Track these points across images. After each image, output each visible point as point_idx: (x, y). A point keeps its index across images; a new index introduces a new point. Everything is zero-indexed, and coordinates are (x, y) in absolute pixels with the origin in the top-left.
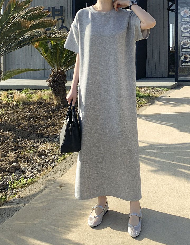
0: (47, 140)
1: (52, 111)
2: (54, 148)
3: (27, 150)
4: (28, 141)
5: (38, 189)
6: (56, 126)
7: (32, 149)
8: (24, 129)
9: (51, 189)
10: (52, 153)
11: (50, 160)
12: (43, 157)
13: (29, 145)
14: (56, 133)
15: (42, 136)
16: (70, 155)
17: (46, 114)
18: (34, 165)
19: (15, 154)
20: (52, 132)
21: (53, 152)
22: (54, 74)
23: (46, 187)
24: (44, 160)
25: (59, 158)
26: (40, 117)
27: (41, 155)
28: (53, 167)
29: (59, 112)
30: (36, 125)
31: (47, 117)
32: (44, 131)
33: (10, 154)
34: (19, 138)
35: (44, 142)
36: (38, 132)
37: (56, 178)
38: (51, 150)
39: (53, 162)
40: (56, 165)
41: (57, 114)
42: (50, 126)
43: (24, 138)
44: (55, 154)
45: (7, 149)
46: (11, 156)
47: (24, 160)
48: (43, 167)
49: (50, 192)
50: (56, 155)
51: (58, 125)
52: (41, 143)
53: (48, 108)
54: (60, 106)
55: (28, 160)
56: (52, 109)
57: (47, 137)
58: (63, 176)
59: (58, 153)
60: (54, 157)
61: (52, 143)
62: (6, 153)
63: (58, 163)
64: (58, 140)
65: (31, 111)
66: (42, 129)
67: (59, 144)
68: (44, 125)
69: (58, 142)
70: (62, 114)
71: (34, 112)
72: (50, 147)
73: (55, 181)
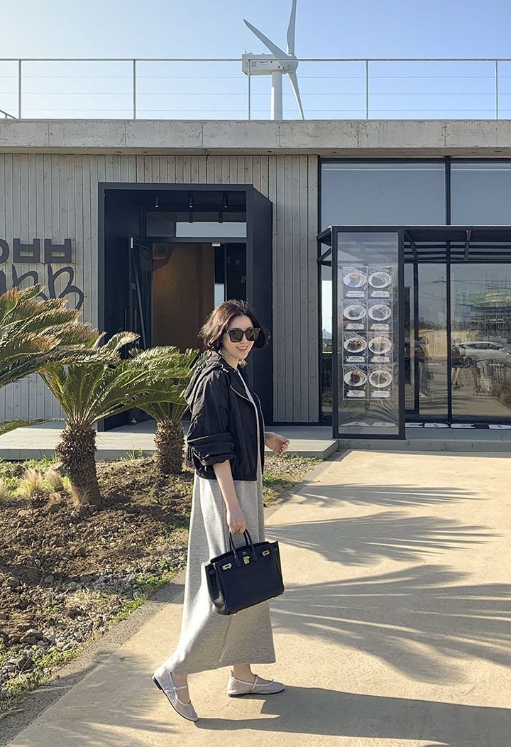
0: (79, 586)
1: (73, 523)
2: (97, 601)
3: (47, 608)
4: (41, 590)
6: (88, 556)
7: (55, 605)
8: (25, 564)
10: (94, 611)
11: (94, 623)
12: (79, 618)
13: (45, 598)
14: (93, 572)
15: (64, 578)
16: (131, 612)
17: (60, 531)
18: (66, 631)
19: (25, 615)
20: (83, 570)
21: (96, 608)
23: (98, 663)
24: (82, 623)
25: (110, 619)
26: (50, 537)
27: (74, 614)
28: (103, 633)
29: (89, 525)
30: (48, 557)
31: (66, 537)
32: (65, 567)
33: (16, 614)
34: (21, 585)
35: (73, 591)
36: (54, 570)
37: (112, 649)
38: (91, 605)
39: (101, 624)
40: (107, 630)
41: (86, 530)
42: (76, 556)
43: (32, 583)
44: (101, 612)
45: (7, 607)
46: (20, 618)
47: (45, 624)
48: (84, 634)
49: (108, 669)
50: (103, 614)
51: (91, 554)
52: (67, 593)
53: (63, 516)
54: (88, 509)
55: (53, 623)
56: (72, 518)
57: (78, 580)
58: (124, 645)
59: (108, 611)
60: (101, 618)
61: (91, 592)
62: (6, 613)
63: (110, 627)
64: (101, 586)
65: (25, 522)
66: (62, 563)
67: (104, 594)
68: (64, 555)
69: (102, 590)
70: (95, 528)
71: (33, 525)
72: (88, 600)
73: (110, 653)
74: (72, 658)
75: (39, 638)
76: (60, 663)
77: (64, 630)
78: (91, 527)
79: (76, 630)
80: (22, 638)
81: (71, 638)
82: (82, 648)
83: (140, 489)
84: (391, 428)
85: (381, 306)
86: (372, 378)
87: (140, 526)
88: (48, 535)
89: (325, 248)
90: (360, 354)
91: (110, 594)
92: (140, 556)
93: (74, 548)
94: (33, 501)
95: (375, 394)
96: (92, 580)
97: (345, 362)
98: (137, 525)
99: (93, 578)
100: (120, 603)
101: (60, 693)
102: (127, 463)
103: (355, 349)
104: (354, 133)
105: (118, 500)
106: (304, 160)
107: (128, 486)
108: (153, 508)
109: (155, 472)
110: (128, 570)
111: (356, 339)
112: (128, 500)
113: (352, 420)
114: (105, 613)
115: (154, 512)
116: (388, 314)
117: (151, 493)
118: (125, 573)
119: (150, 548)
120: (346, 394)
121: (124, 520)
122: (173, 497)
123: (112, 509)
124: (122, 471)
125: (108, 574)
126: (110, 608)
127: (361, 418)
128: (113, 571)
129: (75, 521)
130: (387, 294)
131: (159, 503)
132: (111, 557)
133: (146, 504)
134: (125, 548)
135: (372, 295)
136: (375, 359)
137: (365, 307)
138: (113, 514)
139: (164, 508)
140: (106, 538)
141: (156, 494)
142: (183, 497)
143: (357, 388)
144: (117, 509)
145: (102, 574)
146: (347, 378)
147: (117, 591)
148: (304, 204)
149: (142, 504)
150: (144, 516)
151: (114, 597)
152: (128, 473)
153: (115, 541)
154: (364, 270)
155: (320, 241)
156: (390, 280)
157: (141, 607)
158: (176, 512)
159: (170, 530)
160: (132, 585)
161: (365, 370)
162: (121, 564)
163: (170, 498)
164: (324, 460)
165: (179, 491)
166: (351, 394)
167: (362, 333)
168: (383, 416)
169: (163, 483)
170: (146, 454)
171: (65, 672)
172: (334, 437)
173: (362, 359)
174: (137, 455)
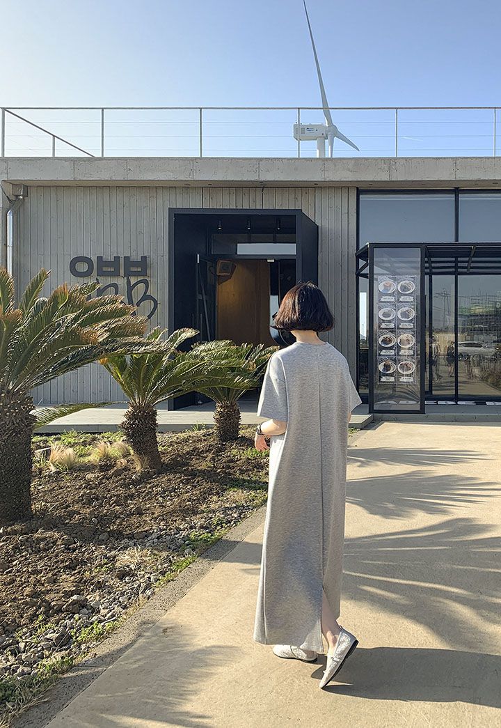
0: (131, 543)
1: (133, 485)
2: (147, 559)
3: (96, 567)
4: (94, 548)
5: (127, 641)
6: (144, 514)
7: (105, 564)
8: (82, 522)
9: (149, 637)
10: (143, 570)
11: (142, 584)
12: (127, 578)
13: (97, 556)
14: (147, 528)
15: (118, 535)
16: (180, 572)
17: (121, 491)
18: (112, 595)
19: (73, 578)
20: (138, 527)
21: (146, 567)
22: (134, 412)
23: (139, 635)
24: (130, 585)
25: (159, 580)
26: (111, 497)
27: (122, 575)
28: (149, 598)
30: (106, 515)
31: (126, 497)
32: (121, 525)
33: (64, 576)
34: (75, 543)
35: (126, 548)
36: (110, 528)
37: (155, 618)
38: (141, 563)
39: (148, 587)
40: (153, 593)
41: (145, 490)
42: (133, 514)
43: (86, 541)
44: (150, 571)
45: (57, 567)
46: (67, 581)
47: (92, 587)
48: (130, 599)
49: (148, 643)
50: (151, 573)
51: (148, 512)
52: (119, 550)
53: (125, 479)
54: (148, 473)
55: (100, 586)
56: (133, 480)
57: (131, 537)
58: (168, 612)
59: (157, 570)
60: (149, 578)
61: (142, 549)
62: (55, 575)
63: (157, 590)
64: (153, 543)
65: (90, 484)
66: (118, 521)
67: (155, 552)
68: (121, 513)
69: (154, 547)
70: (154, 488)
71: (96, 487)
72: (139, 558)
73: (153, 623)
74: (113, 630)
75: (82, 605)
76: (100, 637)
77: (110, 593)
78: (150, 488)
79: (122, 594)
80: (64, 607)
81: (116, 604)
82: (125, 617)
83: (199, 455)
84: (414, 405)
85: (407, 308)
86: (400, 368)
87: (195, 487)
88: (109, 495)
89: (362, 263)
90: (391, 348)
91: (161, 552)
92: (195, 513)
93: (132, 506)
94: (101, 466)
95: (403, 379)
96: (146, 536)
97: (380, 355)
98: (193, 486)
99: (147, 535)
100: (170, 561)
101: (94, 676)
102: (191, 434)
103: (387, 344)
104: (387, 168)
105: (179, 465)
106: (345, 190)
107: (188, 453)
108: (209, 472)
109: (214, 441)
110: (181, 527)
111: (388, 336)
112: (187, 464)
113: (384, 399)
114: (154, 572)
115: (209, 475)
116: (413, 314)
117: (208, 459)
118: (178, 530)
119: (204, 506)
120: (380, 379)
121: (181, 482)
122: (229, 462)
123: (171, 472)
124: (186, 440)
125: (161, 530)
126: (160, 566)
127: (391, 397)
128: (167, 528)
129: (135, 483)
130: (411, 299)
131: (214, 467)
132: (166, 514)
133: (203, 468)
134: (180, 506)
135: (401, 300)
136: (402, 352)
137: (395, 310)
138: (171, 476)
139: (219, 470)
140: (163, 497)
141: (213, 459)
142: (237, 461)
143: (387, 375)
144: (175, 473)
145: (155, 531)
146: (381, 367)
147: (169, 548)
148: (345, 226)
149: (199, 468)
150: (200, 478)
151: (164, 554)
152: (191, 442)
153: (171, 500)
154: (395, 279)
155: (358, 257)
156: (414, 287)
157: (191, 566)
158: (230, 474)
159: (224, 490)
160: (185, 542)
161: (395, 361)
162: (175, 521)
163: (225, 462)
164: (361, 429)
165: (234, 456)
166: (383, 379)
167: (392, 331)
168: (408, 395)
169: (220, 450)
170: (207, 427)
171: (103, 649)
172: (370, 413)
173: (392, 352)
174: (200, 427)
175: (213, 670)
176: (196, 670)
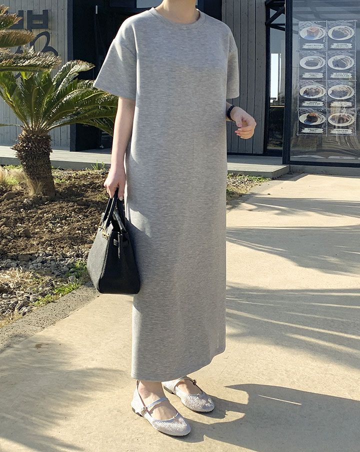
0: (14, 264)
1: (24, 209)
2: (28, 281)
6: (31, 237)
9: (18, 350)
10: (22, 290)
11: (19, 302)
12: (4, 295)
14: (32, 252)
16: (62, 296)
17: (12, 214)
20: (23, 249)
21: (25, 288)
22: (26, 136)
23: (8, 346)
24: (6, 301)
25: (37, 300)
28: (24, 314)
29: (40, 211)
31: (16, 220)
32: (7, 245)
37: (30, 333)
38: (21, 284)
39: (26, 304)
40: (30, 311)
41: (35, 215)
42: (20, 237)
44: (30, 292)
48: (4, 312)
49: (16, 355)
50: (31, 294)
51: (36, 236)
53: (16, 203)
56: (24, 205)
57: (15, 258)
58: (45, 329)
59: (38, 292)
60: (28, 297)
61: (24, 271)
63: (34, 308)
64: (37, 267)
66: (4, 241)
69: (37, 270)
70: (45, 214)
72: (19, 279)
73: (26, 337)
78: (41, 213)
83: (95, 189)
87: (87, 217)
91: (44, 275)
92: (84, 243)
96: (30, 259)
98: (84, 216)
100: (52, 285)
105: (72, 194)
107: (84, 186)
108: (103, 204)
110: (68, 254)
112: (83, 195)
114: (34, 293)
117: (104, 192)
118: (64, 257)
119: (94, 236)
121: (74, 210)
123: (64, 201)
124: (85, 177)
125: (47, 255)
126: (41, 289)
128: (53, 253)
129: (26, 207)
132: (54, 240)
134: (70, 234)
138: (64, 205)
140: (53, 224)
144: (69, 201)
145: (41, 255)
147: (53, 273)
149: (94, 200)
150: (93, 209)
151: (47, 278)
152: (89, 177)
153: (61, 227)
155: (269, 6)
157: (74, 291)
160: (70, 269)
162: (63, 248)
174: (99, 167)
175: (90, 394)
176: (69, 392)
